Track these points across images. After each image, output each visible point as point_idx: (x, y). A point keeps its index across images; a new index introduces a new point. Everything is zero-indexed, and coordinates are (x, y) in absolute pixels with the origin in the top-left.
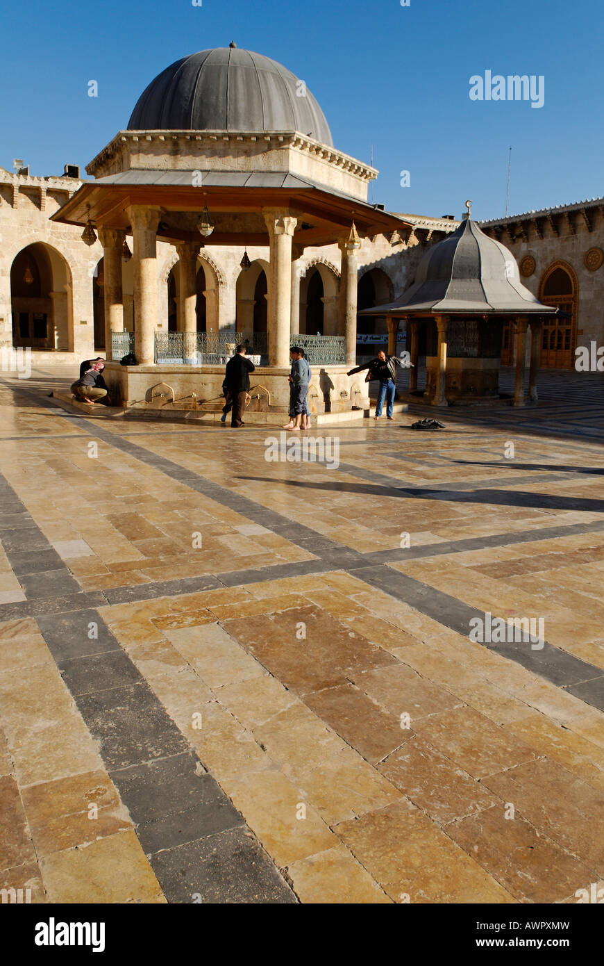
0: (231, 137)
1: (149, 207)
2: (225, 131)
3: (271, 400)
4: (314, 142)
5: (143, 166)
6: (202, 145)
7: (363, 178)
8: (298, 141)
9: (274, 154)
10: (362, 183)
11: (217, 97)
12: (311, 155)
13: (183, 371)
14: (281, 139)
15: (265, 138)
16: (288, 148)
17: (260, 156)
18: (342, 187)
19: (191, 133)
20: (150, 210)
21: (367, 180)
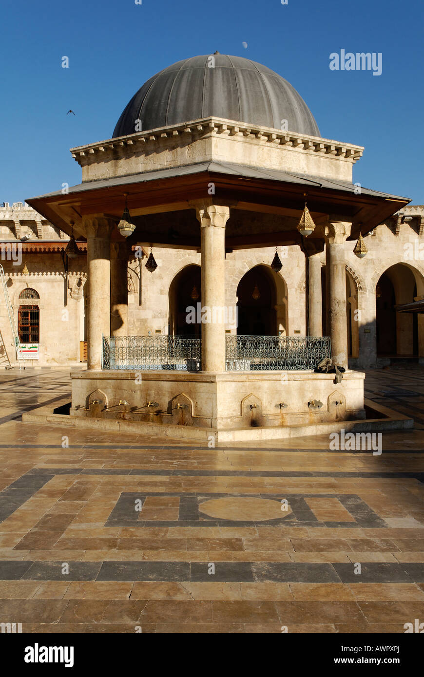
0: (157, 135)
1: (96, 215)
2: (150, 131)
3: (195, 410)
4: (245, 125)
5: (91, 178)
6: (136, 149)
7: (342, 157)
8: (219, 126)
9: (198, 144)
10: (341, 163)
11: (160, 102)
12: (248, 140)
13: (114, 377)
14: (200, 128)
15: (186, 130)
16: (211, 137)
17: (186, 148)
18: (306, 169)
19: (123, 139)
20: (96, 218)
21: (350, 160)
